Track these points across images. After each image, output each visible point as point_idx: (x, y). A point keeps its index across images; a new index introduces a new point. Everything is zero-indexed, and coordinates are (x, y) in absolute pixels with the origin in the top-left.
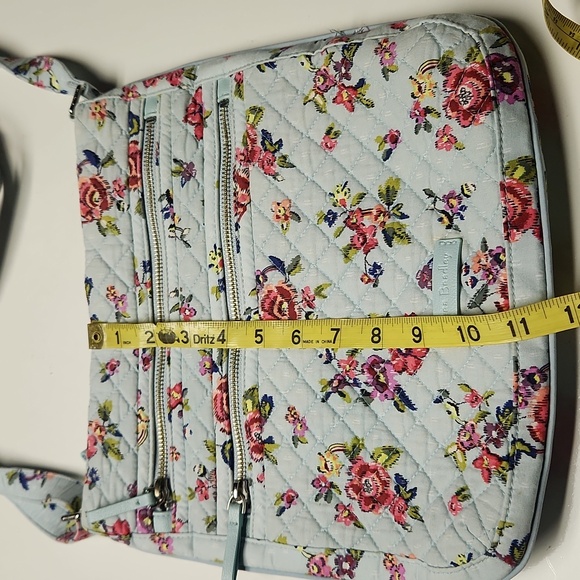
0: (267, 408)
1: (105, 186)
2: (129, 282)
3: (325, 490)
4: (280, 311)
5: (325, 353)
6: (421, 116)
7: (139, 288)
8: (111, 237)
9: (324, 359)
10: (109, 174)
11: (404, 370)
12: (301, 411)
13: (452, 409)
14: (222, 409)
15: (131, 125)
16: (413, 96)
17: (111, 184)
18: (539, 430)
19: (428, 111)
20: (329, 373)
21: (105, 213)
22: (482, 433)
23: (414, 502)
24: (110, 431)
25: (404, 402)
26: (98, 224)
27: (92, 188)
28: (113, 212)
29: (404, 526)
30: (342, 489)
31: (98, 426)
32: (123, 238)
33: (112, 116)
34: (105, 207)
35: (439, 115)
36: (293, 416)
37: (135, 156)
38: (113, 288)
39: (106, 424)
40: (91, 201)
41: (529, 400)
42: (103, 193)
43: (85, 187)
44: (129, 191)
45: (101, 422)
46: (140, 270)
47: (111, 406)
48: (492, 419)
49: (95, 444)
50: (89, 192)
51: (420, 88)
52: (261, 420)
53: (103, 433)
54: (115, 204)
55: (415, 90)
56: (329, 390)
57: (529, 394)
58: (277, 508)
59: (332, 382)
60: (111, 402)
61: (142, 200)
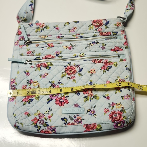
0: (48, 68)
1: (100, 26)
2: (77, 33)
3: (30, 82)
4: (70, 71)
5: (60, 82)
6: (112, 105)
7: (76, 35)
8: (88, 28)
9: (59, 82)
10: (103, 27)
11: (56, 101)
12: (47, 76)
13: (47, 112)
14: (48, 57)
15: (115, 33)
16: (117, 103)
17: (101, 28)
18: (43, 132)
19: (113, 107)
20: (56, 83)
21: (94, 26)
22: (42, 119)
23: (27, 103)
24: (42, 29)
25: (49, 101)
26: (92, 25)
27: (100, 23)
28: (94, 28)
29: (22, 101)
30: (30, 86)
31: (43, 26)
32: (88, 31)
33: (117, 28)
34: (96, 26)
35: (112, 109)
36: (46, 75)
37: (107, 34)
38: (76, 29)
39: (44, 28)
40: (97, 23)
41: (49, 129)
42: (99, 26)
43: (100, 21)
44: (99, 33)
45: (44, 26)
46: (80, 35)
47: (48, 29)
48: (45, 121)
49: (39, 25)
50: (99, 22)
51: (118, 105)
52: (45, 67)
53: (41, 27)
54: (96, 29)
55: (118, 104)
56: (52, 83)
57: (50, 130)
58: (26, 71)
59: (54, 84)
60: (49, 29)
61: (97, 36)
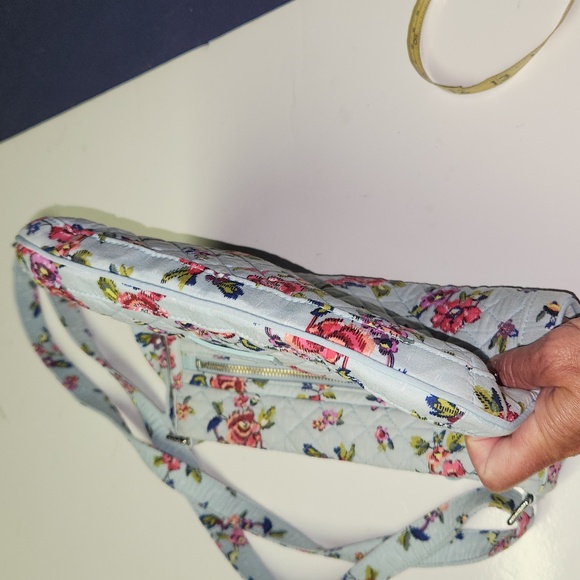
1: (236, 416)
2: (315, 405)
7: (322, 397)
8: (276, 417)
10: (228, 409)
15: (198, 383)
17: (237, 409)
21: (256, 418)
24: (440, 442)
26: (263, 428)
27: (235, 428)
28: (257, 410)
31: (433, 456)
32: (279, 406)
33: (187, 399)
34: (250, 418)
37: (220, 382)
38: (315, 422)
39: (432, 445)
40: (245, 431)
42: (242, 418)
43: (235, 437)
44: (245, 391)
45: (430, 451)
46: (308, 393)
47: (416, 437)
49: (451, 462)
50: (238, 431)
53: (441, 450)
54: (251, 407)
60: (413, 438)
61: (254, 380)
